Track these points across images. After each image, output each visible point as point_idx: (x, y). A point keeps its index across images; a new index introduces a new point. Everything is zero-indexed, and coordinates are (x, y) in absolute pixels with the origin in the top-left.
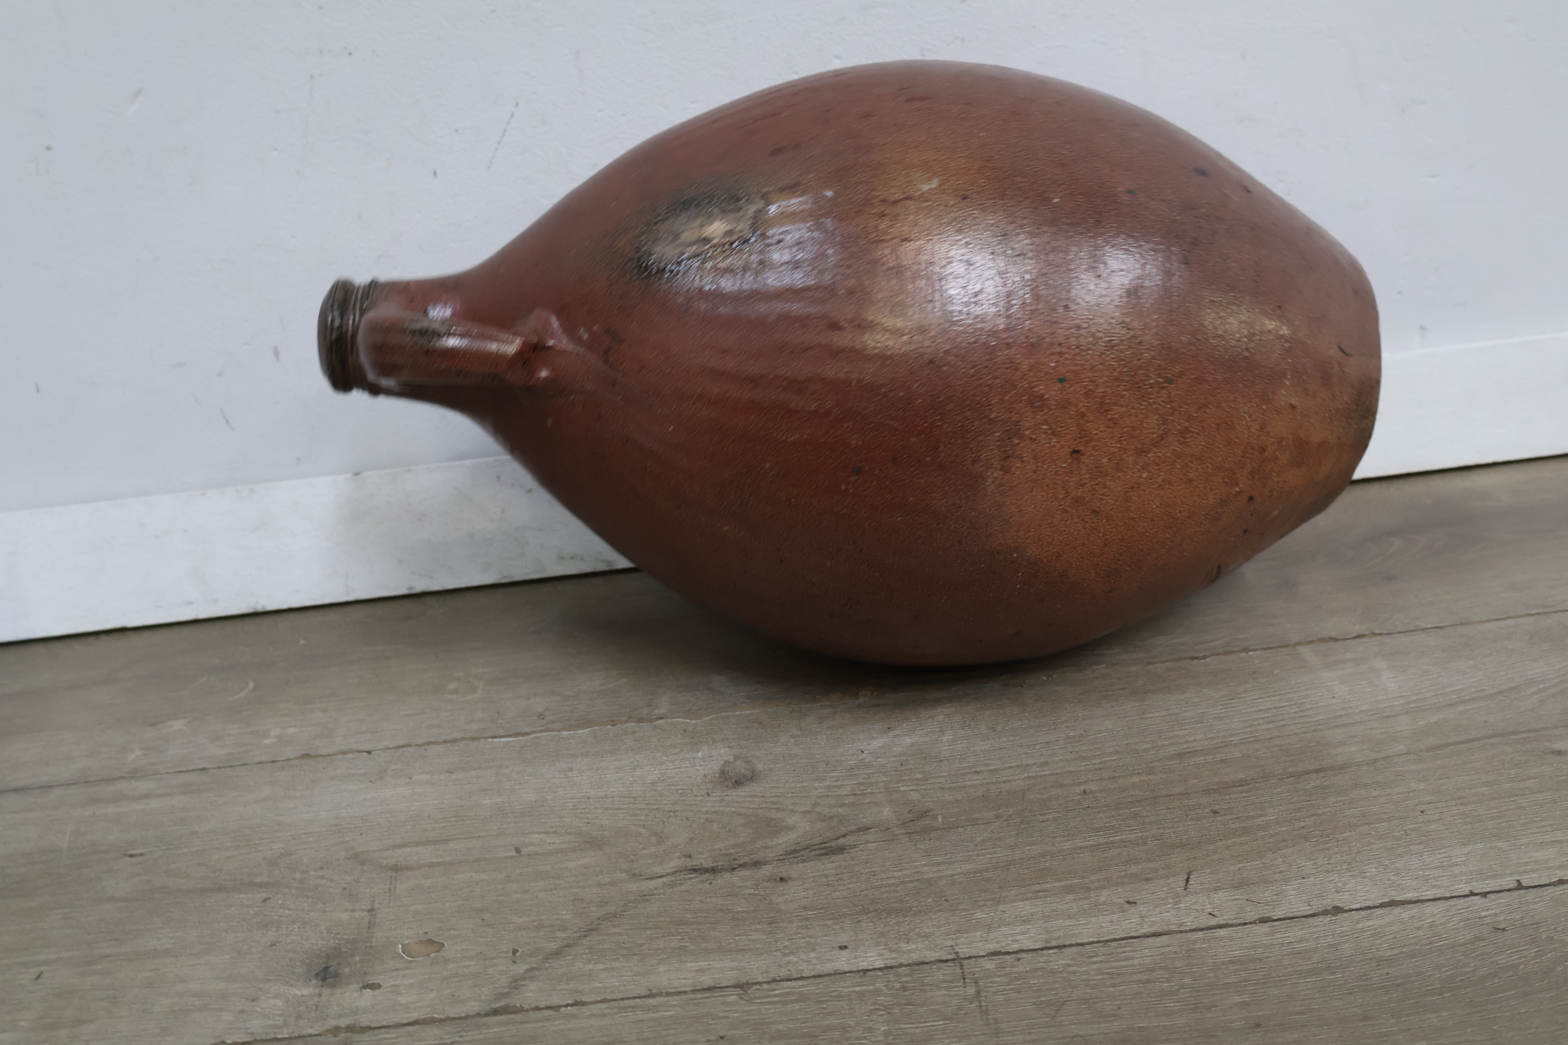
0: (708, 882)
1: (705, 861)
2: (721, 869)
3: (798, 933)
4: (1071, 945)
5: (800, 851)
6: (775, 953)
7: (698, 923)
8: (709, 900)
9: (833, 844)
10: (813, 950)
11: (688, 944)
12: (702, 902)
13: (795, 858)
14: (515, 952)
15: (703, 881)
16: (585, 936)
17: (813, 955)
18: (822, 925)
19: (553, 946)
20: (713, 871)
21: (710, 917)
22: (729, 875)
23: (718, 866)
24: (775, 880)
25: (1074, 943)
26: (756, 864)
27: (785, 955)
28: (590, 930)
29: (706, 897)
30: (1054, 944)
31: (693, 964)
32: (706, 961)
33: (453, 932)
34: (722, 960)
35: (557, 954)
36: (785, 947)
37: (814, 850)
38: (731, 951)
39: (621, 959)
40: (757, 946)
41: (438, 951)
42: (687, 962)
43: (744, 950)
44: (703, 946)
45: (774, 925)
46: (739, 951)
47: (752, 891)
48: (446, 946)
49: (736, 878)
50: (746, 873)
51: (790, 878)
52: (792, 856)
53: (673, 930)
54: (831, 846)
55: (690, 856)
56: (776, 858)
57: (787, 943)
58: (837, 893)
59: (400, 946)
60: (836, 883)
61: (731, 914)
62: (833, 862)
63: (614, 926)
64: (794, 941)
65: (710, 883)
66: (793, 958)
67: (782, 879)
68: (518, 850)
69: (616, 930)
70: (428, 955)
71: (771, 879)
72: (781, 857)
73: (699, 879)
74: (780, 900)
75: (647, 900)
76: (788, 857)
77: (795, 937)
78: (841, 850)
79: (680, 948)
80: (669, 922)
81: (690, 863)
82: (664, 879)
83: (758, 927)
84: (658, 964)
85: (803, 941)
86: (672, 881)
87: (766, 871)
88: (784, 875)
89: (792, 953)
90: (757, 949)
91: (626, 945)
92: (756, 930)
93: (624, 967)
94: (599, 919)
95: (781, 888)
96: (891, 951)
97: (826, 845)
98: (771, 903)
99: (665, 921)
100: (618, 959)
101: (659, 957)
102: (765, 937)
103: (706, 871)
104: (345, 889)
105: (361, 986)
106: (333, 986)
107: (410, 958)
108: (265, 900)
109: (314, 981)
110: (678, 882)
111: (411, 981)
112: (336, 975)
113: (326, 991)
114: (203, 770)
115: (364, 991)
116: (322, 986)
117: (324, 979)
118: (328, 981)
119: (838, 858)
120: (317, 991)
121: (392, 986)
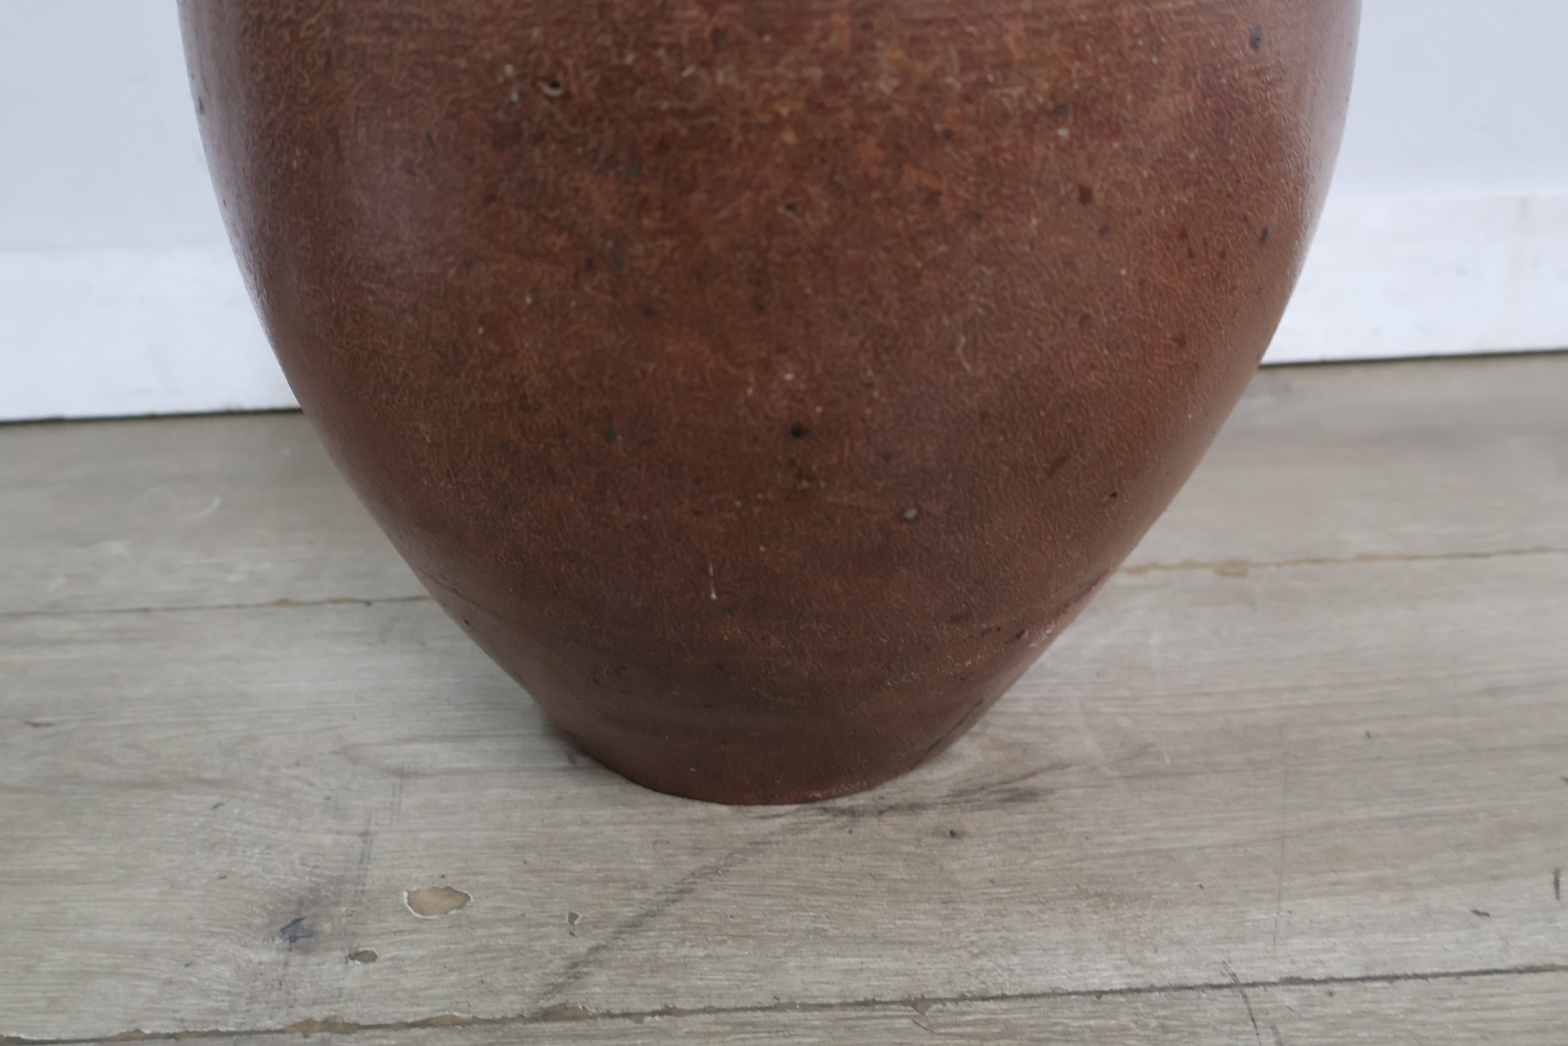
0: (847, 829)
3: (988, 922)
4: (1407, 977)
5: (975, 792)
6: (958, 952)
7: (839, 894)
8: (850, 858)
9: (1021, 785)
10: (1015, 952)
11: (826, 927)
12: (841, 860)
13: (967, 801)
14: (573, 917)
15: (840, 828)
16: (674, 901)
17: (1015, 960)
18: (1022, 912)
19: (629, 912)
21: (855, 885)
22: (875, 821)
24: (943, 834)
25: (1409, 973)
26: (915, 808)
27: (974, 956)
28: (683, 891)
29: (847, 854)
30: (1378, 972)
31: (838, 960)
32: (856, 956)
33: (482, 879)
34: (880, 956)
35: (634, 925)
36: (972, 943)
37: (994, 792)
38: (893, 943)
39: (730, 943)
40: (931, 938)
41: (460, 907)
42: (828, 955)
43: (911, 943)
44: (849, 929)
45: (951, 906)
46: (902, 943)
47: (911, 849)
48: (472, 899)
49: (888, 827)
50: (901, 820)
51: (964, 833)
52: (963, 798)
53: (802, 902)
54: (1017, 789)
56: (940, 800)
57: (974, 938)
58: (1037, 862)
59: (406, 894)
60: (1033, 846)
61: (886, 884)
62: (1024, 813)
63: (716, 888)
64: (983, 934)
65: (850, 831)
66: (983, 962)
67: (953, 834)
69: (718, 895)
70: (446, 912)
71: (937, 832)
72: (948, 800)
73: (832, 824)
74: (955, 865)
75: (760, 851)
76: (957, 799)
77: (985, 927)
78: (1031, 795)
79: (816, 931)
80: (797, 888)
82: (782, 821)
83: (927, 906)
84: (785, 955)
85: (997, 935)
86: (795, 824)
87: (928, 818)
88: (956, 828)
89: (983, 953)
90: (931, 943)
91: (736, 921)
92: (925, 912)
93: (735, 956)
94: (693, 874)
95: (954, 847)
96: (1132, 962)
97: (1011, 786)
98: (942, 870)
99: (790, 887)
100: (724, 942)
101: (787, 945)
102: (939, 924)
104: (328, 798)
105: (347, 954)
106: (306, 951)
107: (419, 916)
108: (215, 807)
109: (278, 941)
110: (803, 826)
111: (420, 952)
112: (311, 934)
113: (296, 959)
114: (145, 610)
115: (351, 963)
116: (290, 950)
117: (293, 939)
118: (299, 942)
119: (1029, 806)
120: (282, 957)
121: (393, 958)
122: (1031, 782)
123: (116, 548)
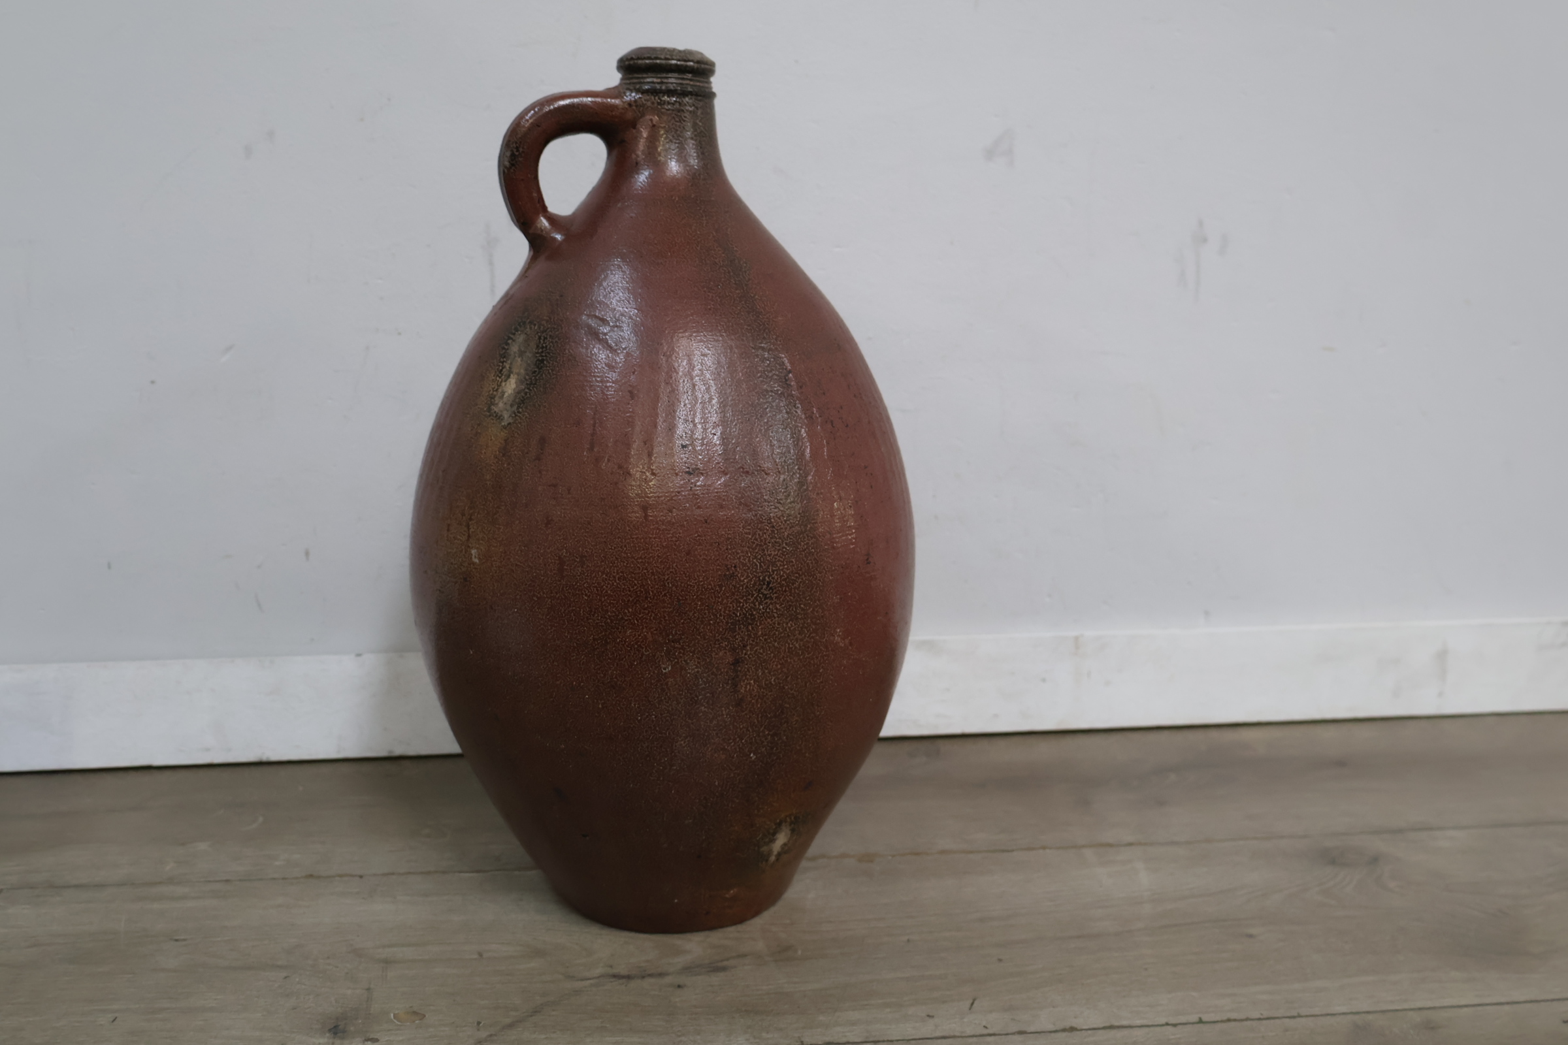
0: (624, 984)
1: (622, 970)
2: (635, 977)
3: (689, 1023)
4: (884, 1041)
5: (693, 968)
7: (616, 1012)
8: (624, 997)
9: (720, 964)
10: (699, 1034)
11: (608, 1025)
12: (619, 998)
15: (620, 984)
16: (531, 1016)
17: (699, 1037)
18: (707, 1019)
19: (508, 1021)
20: (629, 977)
21: (625, 1009)
22: (640, 981)
23: (632, 974)
24: (674, 987)
25: (886, 1040)
26: (661, 975)
27: (679, 1036)
28: (536, 1012)
29: (622, 995)
30: (871, 1039)
31: (611, 1038)
33: (433, 1008)
35: (511, 1026)
36: (679, 1031)
37: (703, 968)
39: (558, 1032)
41: (421, 1020)
42: (606, 1037)
45: (671, 1016)
47: (656, 993)
48: (427, 1016)
49: (647, 983)
50: (652, 980)
51: (685, 986)
52: (688, 971)
53: (597, 1015)
54: (718, 966)
55: (611, 967)
56: (676, 972)
58: (719, 998)
59: (392, 1015)
60: (719, 991)
61: (640, 1008)
62: (719, 977)
63: (553, 1010)
64: (685, 1027)
65: (626, 986)
66: (683, 1038)
67: (679, 986)
68: (480, 955)
69: (554, 1013)
70: (413, 1022)
71: (671, 986)
72: (680, 972)
73: (617, 983)
74: (677, 1000)
75: (578, 995)
76: (685, 971)
77: (686, 1025)
81: (611, 971)
82: (591, 981)
83: (659, 1017)
86: (598, 983)
87: (668, 980)
88: (681, 984)
91: (562, 1024)
92: (658, 1019)
94: (541, 1005)
95: (678, 992)
96: (755, 1037)
97: (715, 965)
98: (670, 1001)
99: (592, 1009)
103: (623, 977)
104: (347, 973)
105: (364, 1039)
106: (342, 1038)
107: (399, 1023)
108: (286, 978)
109: (328, 1035)
111: (401, 1038)
112: (344, 1031)
113: (338, 1042)
114: (227, 881)
115: (366, 1043)
116: (334, 1038)
117: (335, 1034)
118: (339, 1035)
119: (723, 974)
120: (331, 1041)
121: (387, 1041)
122: (725, 963)
123: (202, 846)
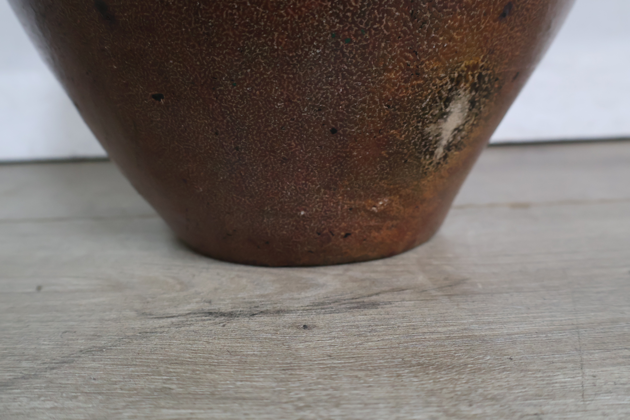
0: (222, 324)
1: (225, 307)
2: (240, 314)
3: (319, 383)
5: (330, 304)
6: (285, 406)
7: (196, 364)
8: (216, 341)
9: (366, 300)
10: (337, 405)
11: (174, 386)
12: (208, 343)
13: (322, 309)
15: (216, 324)
16: (53, 368)
18: (351, 377)
19: (8, 376)
20: (231, 315)
21: (212, 358)
22: (247, 319)
23: (238, 311)
24: (298, 327)
26: (279, 312)
27: (299, 409)
29: (215, 339)
31: (172, 411)
32: (190, 408)
34: (211, 409)
35: (6, 385)
36: (300, 399)
37: (345, 304)
38: (227, 398)
39: (81, 398)
40: (263, 395)
42: (163, 407)
43: (244, 399)
44: (193, 389)
45: (289, 372)
46: (237, 399)
47: (269, 336)
49: (254, 323)
50: (266, 319)
51: (315, 326)
52: (320, 307)
53: (161, 369)
54: (363, 302)
55: (210, 302)
56: (302, 308)
57: (303, 395)
58: (370, 343)
60: (369, 334)
61: (239, 357)
62: (366, 315)
63: (94, 360)
64: (312, 392)
65: (224, 326)
67: (305, 327)
71: (294, 325)
72: (307, 308)
73: (212, 321)
74: (301, 346)
75: (146, 337)
76: (315, 308)
77: (314, 387)
78: (374, 305)
79: (163, 390)
80: (162, 360)
81: (207, 307)
82: (174, 320)
83: (268, 372)
84: (124, 407)
85: (325, 393)
86: (183, 322)
87: (288, 318)
88: (308, 324)
89: (308, 406)
90: (262, 398)
91: (96, 382)
92: (265, 377)
93: (79, 407)
94: (81, 351)
95: (304, 334)
97: (358, 300)
98: (289, 348)
99: (157, 359)
100: (76, 397)
101: (131, 399)
102: (274, 385)
103: (223, 314)
110: (188, 323)
119: (372, 311)
122: (374, 298)
